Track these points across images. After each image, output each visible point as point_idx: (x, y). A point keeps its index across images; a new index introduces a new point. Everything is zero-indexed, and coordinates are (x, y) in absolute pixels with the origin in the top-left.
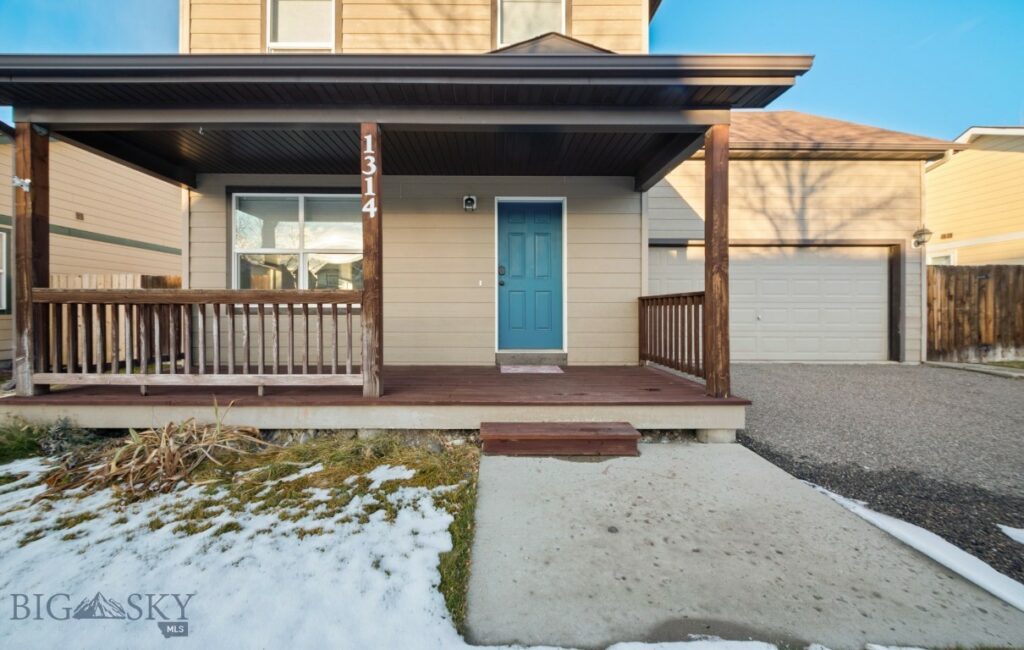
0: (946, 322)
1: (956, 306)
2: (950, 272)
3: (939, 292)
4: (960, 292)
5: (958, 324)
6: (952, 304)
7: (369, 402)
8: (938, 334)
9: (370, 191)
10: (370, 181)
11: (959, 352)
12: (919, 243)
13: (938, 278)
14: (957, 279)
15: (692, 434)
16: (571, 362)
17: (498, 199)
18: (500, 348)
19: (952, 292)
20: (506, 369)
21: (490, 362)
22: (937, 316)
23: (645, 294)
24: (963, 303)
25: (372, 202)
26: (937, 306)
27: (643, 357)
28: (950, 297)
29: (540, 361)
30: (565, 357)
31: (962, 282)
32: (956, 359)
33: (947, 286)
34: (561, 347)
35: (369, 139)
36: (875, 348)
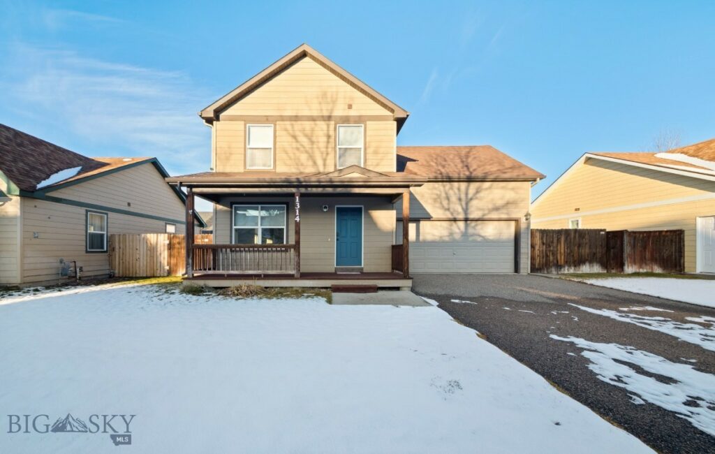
0: (542, 255)
1: (546, 247)
2: (544, 232)
3: (538, 241)
4: (548, 241)
5: (547, 256)
6: (544, 247)
7: (297, 279)
8: (538, 261)
9: (297, 214)
10: (297, 211)
11: (547, 269)
12: (527, 219)
13: (538, 235)
14: (547, 236)
15: (398, 289)
16: (365, 271)
17: (336, 206)
18: (337, 265)
19: (545, 241)
20: (338, 273)
21: (333, 271)
22: (537, 252)
23: (394, 244)
24: (550, 246)
25: (298, 217)
26: (537, 248)
27: (393, 269)
28: (543, 244)
29: (353, 270)
30: (362, 269)
31: (549, 236)
32: (546, 272)
33: (542, 238)
34: (361, 265)
35: (297, 197)
36: (508, 267)
